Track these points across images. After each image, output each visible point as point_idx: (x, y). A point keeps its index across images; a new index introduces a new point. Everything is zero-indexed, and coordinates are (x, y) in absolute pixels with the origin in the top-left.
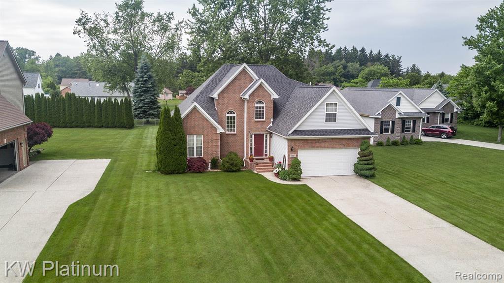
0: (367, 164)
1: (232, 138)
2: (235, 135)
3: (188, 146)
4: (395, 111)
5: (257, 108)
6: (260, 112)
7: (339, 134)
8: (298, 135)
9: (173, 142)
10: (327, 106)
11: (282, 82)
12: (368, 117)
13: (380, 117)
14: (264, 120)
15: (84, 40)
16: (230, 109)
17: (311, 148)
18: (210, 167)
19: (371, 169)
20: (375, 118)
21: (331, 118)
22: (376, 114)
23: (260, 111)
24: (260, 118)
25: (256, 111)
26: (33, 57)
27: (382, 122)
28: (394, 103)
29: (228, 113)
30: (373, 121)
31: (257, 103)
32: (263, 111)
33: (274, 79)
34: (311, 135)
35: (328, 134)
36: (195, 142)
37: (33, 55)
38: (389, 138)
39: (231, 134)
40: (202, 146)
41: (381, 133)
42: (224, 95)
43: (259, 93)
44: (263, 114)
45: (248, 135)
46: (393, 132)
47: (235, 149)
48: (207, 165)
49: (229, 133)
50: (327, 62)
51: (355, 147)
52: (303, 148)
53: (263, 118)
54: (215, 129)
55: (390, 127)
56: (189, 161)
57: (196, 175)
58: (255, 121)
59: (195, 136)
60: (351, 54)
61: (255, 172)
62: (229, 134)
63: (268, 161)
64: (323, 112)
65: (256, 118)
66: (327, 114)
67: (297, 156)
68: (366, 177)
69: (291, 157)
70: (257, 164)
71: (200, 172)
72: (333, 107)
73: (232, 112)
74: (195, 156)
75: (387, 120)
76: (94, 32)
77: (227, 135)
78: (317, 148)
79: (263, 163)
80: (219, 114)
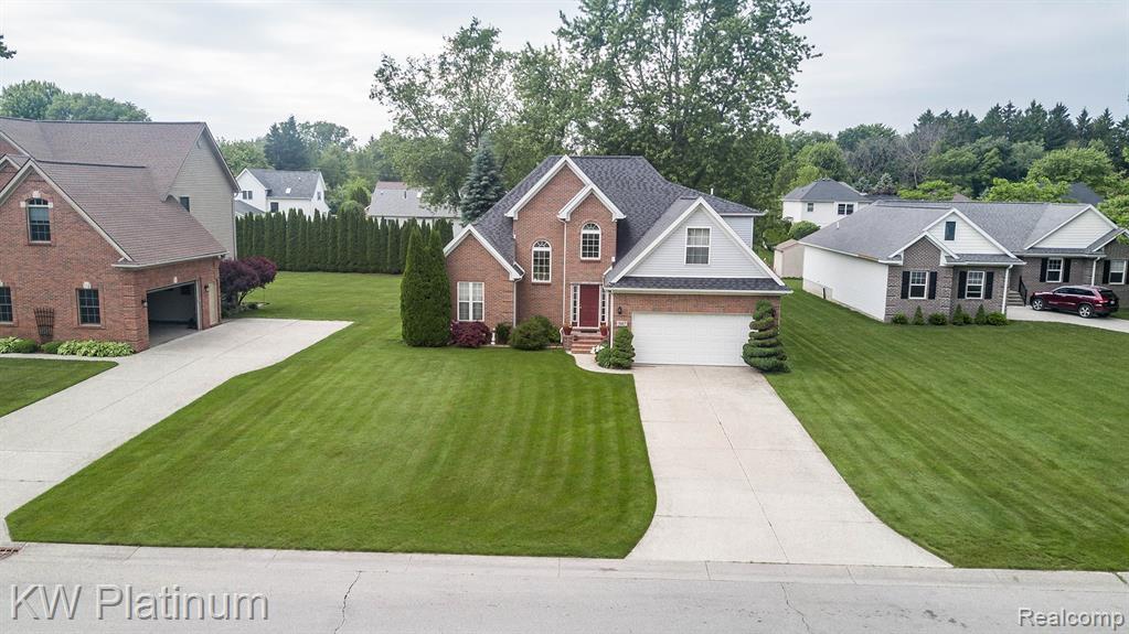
0: (763, 346)
1: (543, 291)
2: (549, 285)
3: (459, 301)
4: (939, 251)
5: (585, 236)
6: (590, 245)
7: (711, 287)
8: (630, 285)
9: (424, 292)
10: (689, 234)
11: (652, 189)
12: (874, 261)
13: (901, 263)
14: (599, 258)
15: (388, 108)
16: (542, 238)
17: (657, 310)
18: (493, 339)
19: (769, 356)
20: (891, 266)
21: (697, 256)
22: (891, 256)
23: (591, 242)
24: (590, 255)
25: (584, 242)
26: (343, 140)
27: (906, 275)
28: (937, 236)
29: (537, 246)
30: (886, 271)
31: (585, 228)
32: (597, 243)
33: (638, 185)
34: (655, 286)
35: (689, 287)
36: (470, 294)
37: (344, 135)
38: (919, 309)
39: (542, 284)
40: (483, 302)
41: (904, 296)
42: (529, 213)
43: (589, 209)
44: (597, 249)
45: (568, 285)
46: (932, 296)
47: (547, 311)
48: (489, 335)
49: (539, 281)
50: (960, 140)
51: (746, 312)
52: (642, 311)
53: (597, 255)
54: (507, 274)
55: (926, 285)
56: (456, 327)
57: (462, 350)
58: (582, 261)
59: (471, 284)
60: (1025, 122)
61: (570, 353)
62: (538, 284)
63: (599, 334)
64: (681, 245)
65: (584, 255)
66: (689, 250)
67: (629, 324)
68: (764, 371)
69: (617, 324)
70: (576, 338)
71: (470, 347)
72: (702, 236)
73: (544, 243)
74: (471, 319)
75: (918, 270)
76: (407, 94)
77: (533, 284)
78: (670, 310)
79: (590, 338)
80: (520, 246)
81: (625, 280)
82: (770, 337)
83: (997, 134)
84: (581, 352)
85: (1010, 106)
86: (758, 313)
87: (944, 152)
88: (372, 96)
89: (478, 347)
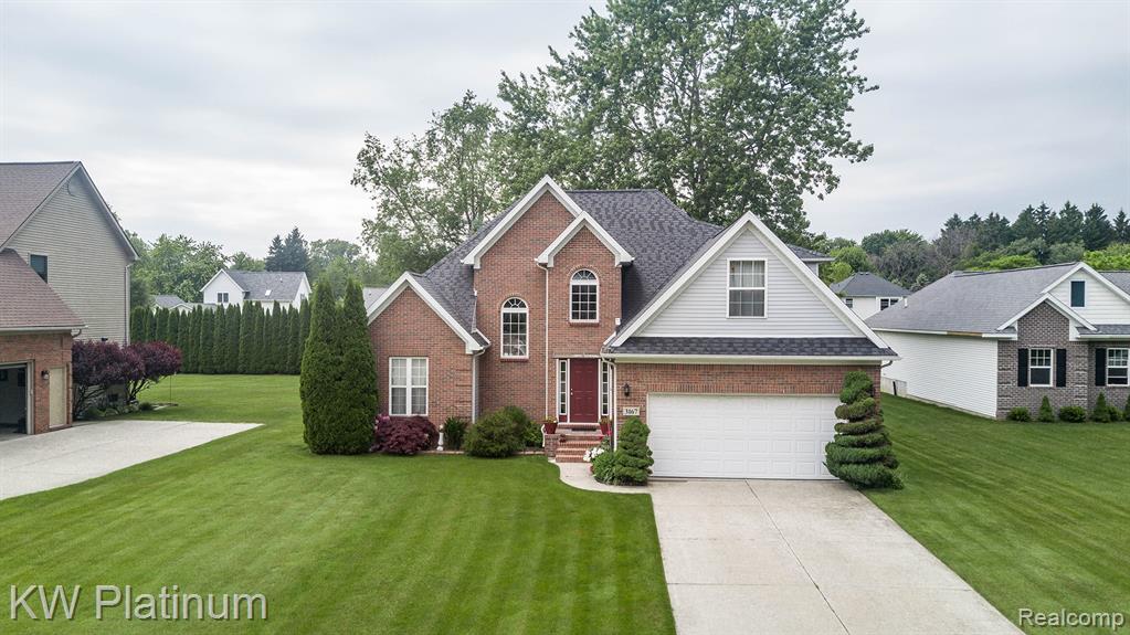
0: (862, 445)
1: (517, 371)
2: (524, 362)
3: (391, 387)
4: (1065, 320)
5: (575, 288)
6: (584, 301)
7: (770, 351)
8: (641, 350)
9: (333, 371)
10: (732, 270)
11: (671, 230)
12: (977, 338)
13: (1015, 337)
14: (597, 321)
15: (371, 195)
16: (515, 294)
17: (686, 389)
18: (441, 442)
19: (871, 461)
20: (1003, 343)
21: (746, 303)
22: (1002, 328)
23: (584, 298)
24: (584, 316)
25: (575, 298)
27: (1023, 354)
28: (1062, 300)
29: (507, 305)
30: (994, 349)
31: (576, 277)
32: (593, 298)
33: (652, 223)
34: (681, 350)
35: (735, 351)
36: (408, 377)
38: (1046, 400)
39: (516, 361)
40: (427, 386)
41: (1022, 382)
42: (497, 259)
43: (580, 249)
44: (593, 307)
45: (552, 360)
46: (1061, 381)
47: (523, 401)
48: (434, 436)
49: (512, 357)
50: (994, 243)
51: (827, 391)
52: (664, 391)
53: (593, 316)
54: (462, 344)
55: (1052, 367)
56: (383, 424)
57: (390, 459)
58: (572, 325)
59: (409, 360)
61: (553, 461)
62: (509, 361)
63: (599, 433)
64: (720, 288)
65: (575, 316)
66: (734, 295)
67: (643, 412)
68: (863, 486)
69: (625, 413)
70: (564, 439)
71: (403, 454)
72: (752, 273)
73: (518, 301)
74: (409, 413)
75: (1038, 347)
76: (395, 179)
77: (504, 361)
78: (707, 389)
79: (581, 438)
80: (484, 306)
81: (634, 342)
82: (871, 430)
83: (1031, 236)
84: (571, 460)
85: (1043, 207)
86: (848, 392)
87: (978, 255)
88: (355, 181)
89: (414, 453)
